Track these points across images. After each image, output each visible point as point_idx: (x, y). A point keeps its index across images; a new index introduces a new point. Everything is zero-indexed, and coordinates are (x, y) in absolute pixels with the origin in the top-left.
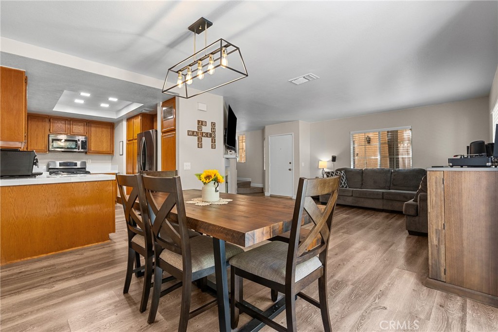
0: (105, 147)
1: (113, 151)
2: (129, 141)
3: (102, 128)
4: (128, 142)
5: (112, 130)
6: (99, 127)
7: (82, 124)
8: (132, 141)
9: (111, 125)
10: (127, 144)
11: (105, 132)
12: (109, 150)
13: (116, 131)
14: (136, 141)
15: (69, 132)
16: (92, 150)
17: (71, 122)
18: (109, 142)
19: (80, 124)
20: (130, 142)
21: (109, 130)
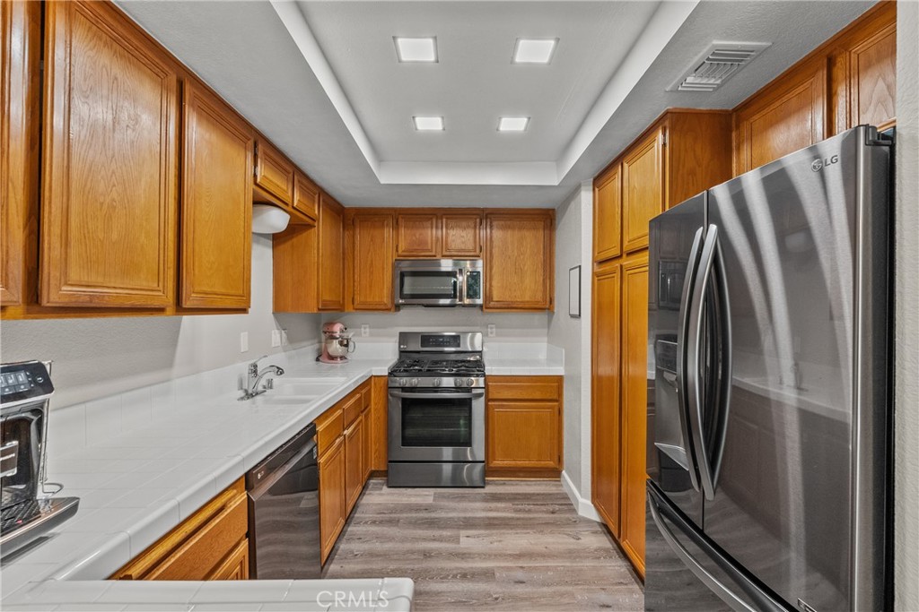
0: (529, 289)
1: (551, 301)
2: (601, 262)
3: (521, 228)
4: (597, 269)
5: (547, 232)
6: (512, 228)
7: (471, 223)
8: (617, 264)
9: (545, 219)
10: (595, 274)
11: (530, 239)
12: (539, 296)
13: (561, 235)
14: (644, 258)
15: (439, 250)
16: (495, 298)
17: (444, 220)
18: (541, 271)
19: (464, 224)
20: (608, 267)
21: (541, 232)
